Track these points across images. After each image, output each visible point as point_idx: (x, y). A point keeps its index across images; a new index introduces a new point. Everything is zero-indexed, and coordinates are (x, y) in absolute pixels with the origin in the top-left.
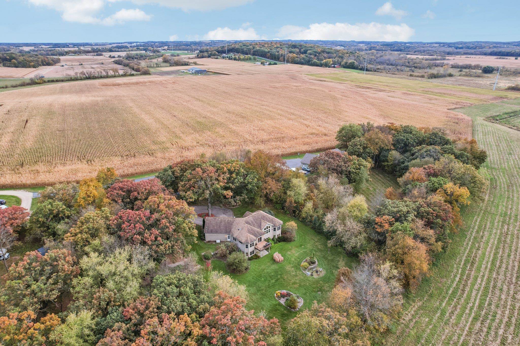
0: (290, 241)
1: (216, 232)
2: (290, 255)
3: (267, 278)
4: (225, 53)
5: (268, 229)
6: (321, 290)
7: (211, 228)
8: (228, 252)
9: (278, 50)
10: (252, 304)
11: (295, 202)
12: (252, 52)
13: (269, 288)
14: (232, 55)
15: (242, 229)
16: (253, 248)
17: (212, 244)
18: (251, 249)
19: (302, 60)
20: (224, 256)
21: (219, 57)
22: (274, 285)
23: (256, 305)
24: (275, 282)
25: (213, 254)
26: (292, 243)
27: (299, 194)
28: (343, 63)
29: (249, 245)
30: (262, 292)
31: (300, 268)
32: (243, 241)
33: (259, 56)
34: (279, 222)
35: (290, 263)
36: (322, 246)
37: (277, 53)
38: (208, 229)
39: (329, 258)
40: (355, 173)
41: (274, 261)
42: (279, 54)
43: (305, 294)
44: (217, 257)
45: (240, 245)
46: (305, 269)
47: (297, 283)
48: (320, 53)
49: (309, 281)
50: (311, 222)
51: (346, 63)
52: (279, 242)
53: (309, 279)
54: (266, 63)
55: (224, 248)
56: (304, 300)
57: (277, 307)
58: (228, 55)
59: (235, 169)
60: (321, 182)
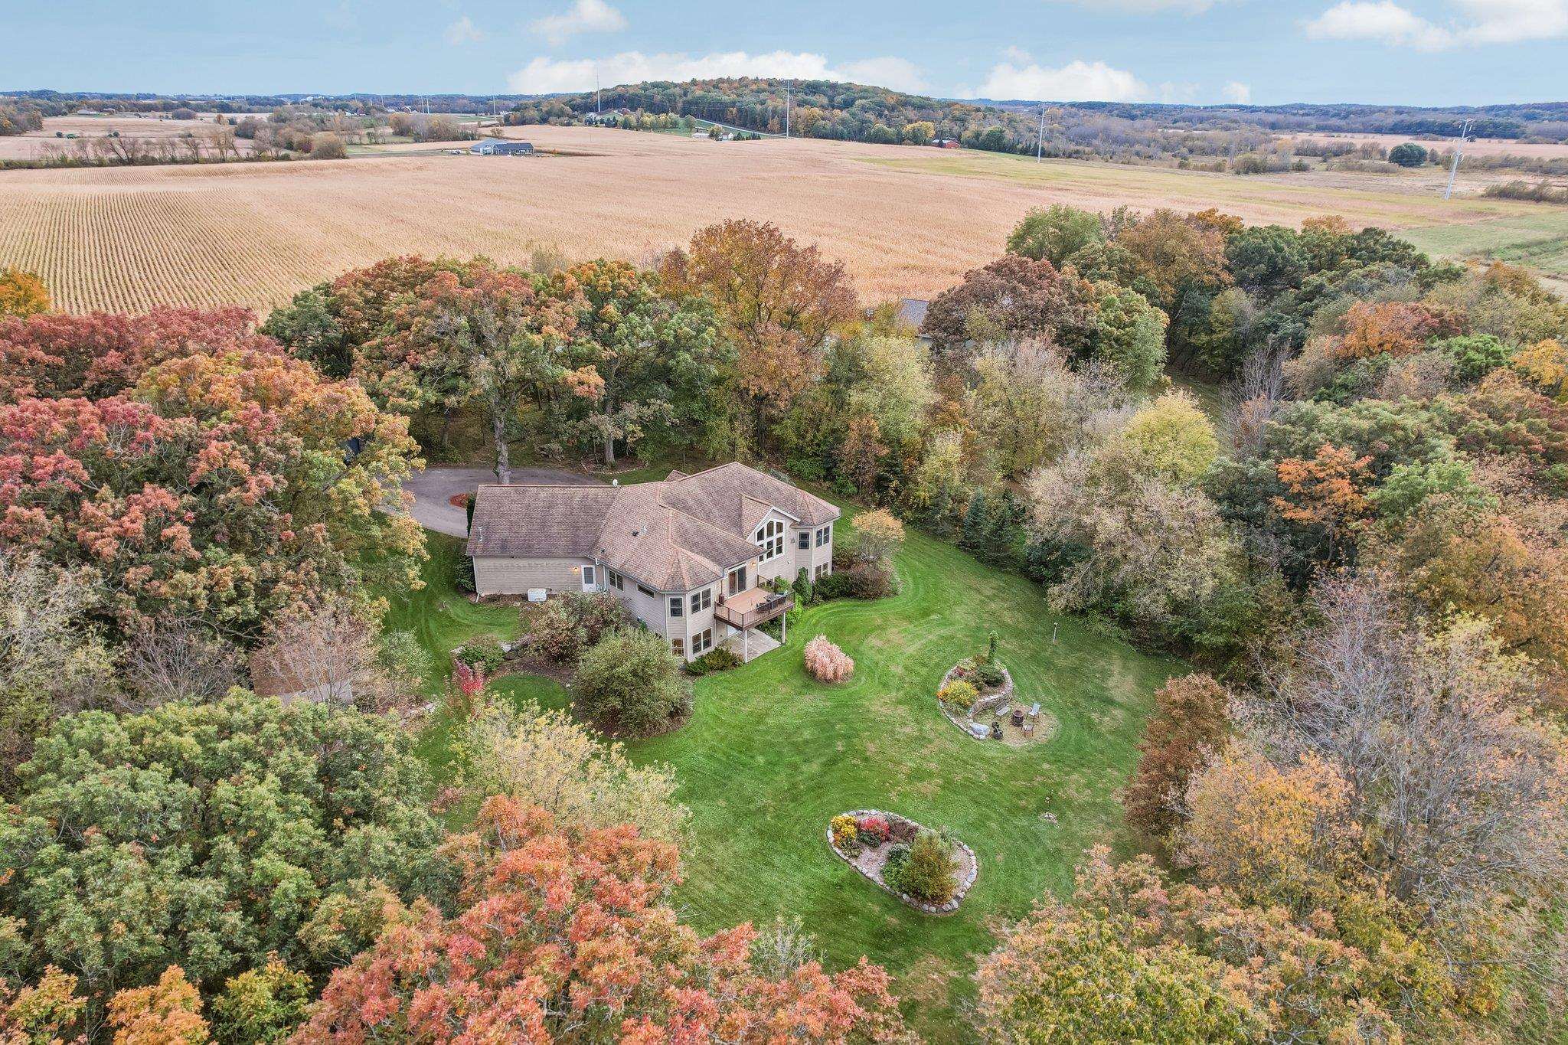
0: (877, 596)
1: (527, 551)
2: (880, 651)
3: (780, 754)
4: (594, 109)
5: (774, 538)
6: (1050, 803)
7: (502, 532)
8: (582, 633)
9: (762, 96)
10: (709, 887)
11: (887, 439)
12: (680, 105)
13: (794, 799)
14: (617, 115)
15: (652, 528)
16: (706, 615)
17: (506, 606)
18: (695, 622)
19: (840, 128)
20: (561, 656)
21: (575, 122)
22: (818, 787)
23: (731, 888)
24: (823, 774)
25: (506, 648)
26: (885, 604)
27: (902, 405)
28: (967, 135)
29: (687, 603)
30: (758, 823)
31: (933, 708)
32: (657, 582)
33: (702, 117)
34: (823, 509)
35: (885, 685)
36: (1018, 615)
37: (759, 107)
38: (487, 540)
39: (1061, 662)
40: (1117, 340)
41: (810, 675)
42: (766, 110)
43: (980, 824)
44: (525, 666)
45: (641, 605)
46: (963, 706)
47: (931, 774)
48: (893, 109)
49: (988, 761)
50: (956, 520)
51: (977, 135)
52: (826, 598)
53: (989, 754)
54: (727, 134)
55: (564, 615)
56: (982, 853)
57: (846, 895)
58: (605, 118)
59: (615, 287)
60: (989, 359)
